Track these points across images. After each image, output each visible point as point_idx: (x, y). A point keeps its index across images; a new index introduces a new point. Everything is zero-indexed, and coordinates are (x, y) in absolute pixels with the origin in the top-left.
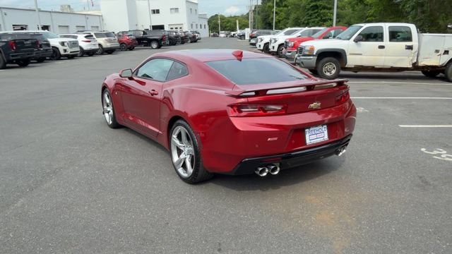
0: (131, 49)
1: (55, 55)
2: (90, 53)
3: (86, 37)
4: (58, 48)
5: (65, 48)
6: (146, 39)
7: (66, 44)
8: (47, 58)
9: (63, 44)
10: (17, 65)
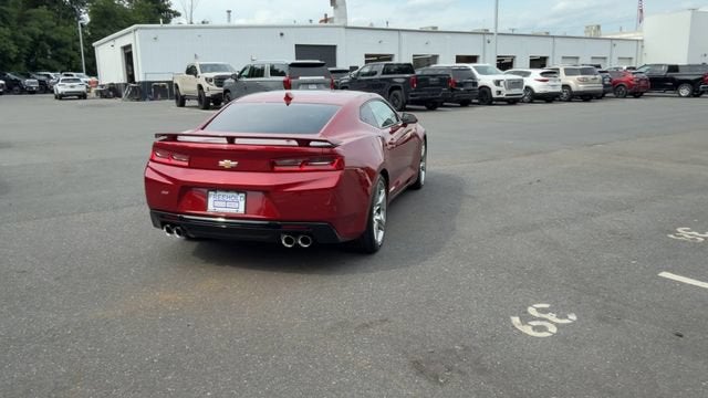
0: (637, 94)
1: (484, 97)
2: (548, 98)
3: (542, 74)
4: (490, 89)
5: (499, 88)
6: (672, 80)
7: (502, 83)
8: (474, 101)
9: (498, 83)
10: (424, 107)
